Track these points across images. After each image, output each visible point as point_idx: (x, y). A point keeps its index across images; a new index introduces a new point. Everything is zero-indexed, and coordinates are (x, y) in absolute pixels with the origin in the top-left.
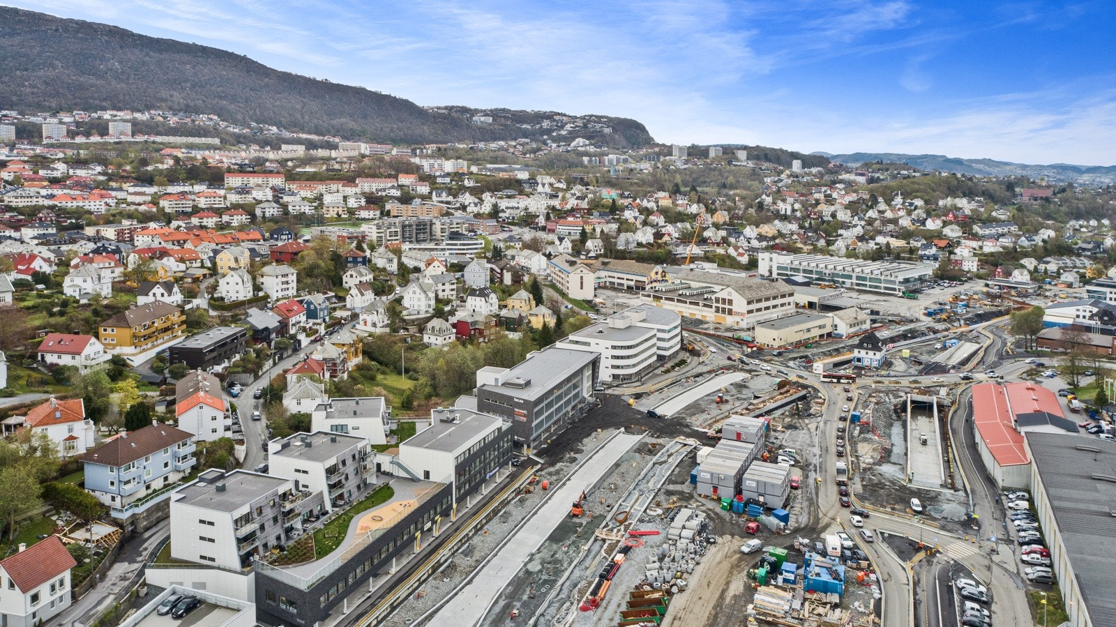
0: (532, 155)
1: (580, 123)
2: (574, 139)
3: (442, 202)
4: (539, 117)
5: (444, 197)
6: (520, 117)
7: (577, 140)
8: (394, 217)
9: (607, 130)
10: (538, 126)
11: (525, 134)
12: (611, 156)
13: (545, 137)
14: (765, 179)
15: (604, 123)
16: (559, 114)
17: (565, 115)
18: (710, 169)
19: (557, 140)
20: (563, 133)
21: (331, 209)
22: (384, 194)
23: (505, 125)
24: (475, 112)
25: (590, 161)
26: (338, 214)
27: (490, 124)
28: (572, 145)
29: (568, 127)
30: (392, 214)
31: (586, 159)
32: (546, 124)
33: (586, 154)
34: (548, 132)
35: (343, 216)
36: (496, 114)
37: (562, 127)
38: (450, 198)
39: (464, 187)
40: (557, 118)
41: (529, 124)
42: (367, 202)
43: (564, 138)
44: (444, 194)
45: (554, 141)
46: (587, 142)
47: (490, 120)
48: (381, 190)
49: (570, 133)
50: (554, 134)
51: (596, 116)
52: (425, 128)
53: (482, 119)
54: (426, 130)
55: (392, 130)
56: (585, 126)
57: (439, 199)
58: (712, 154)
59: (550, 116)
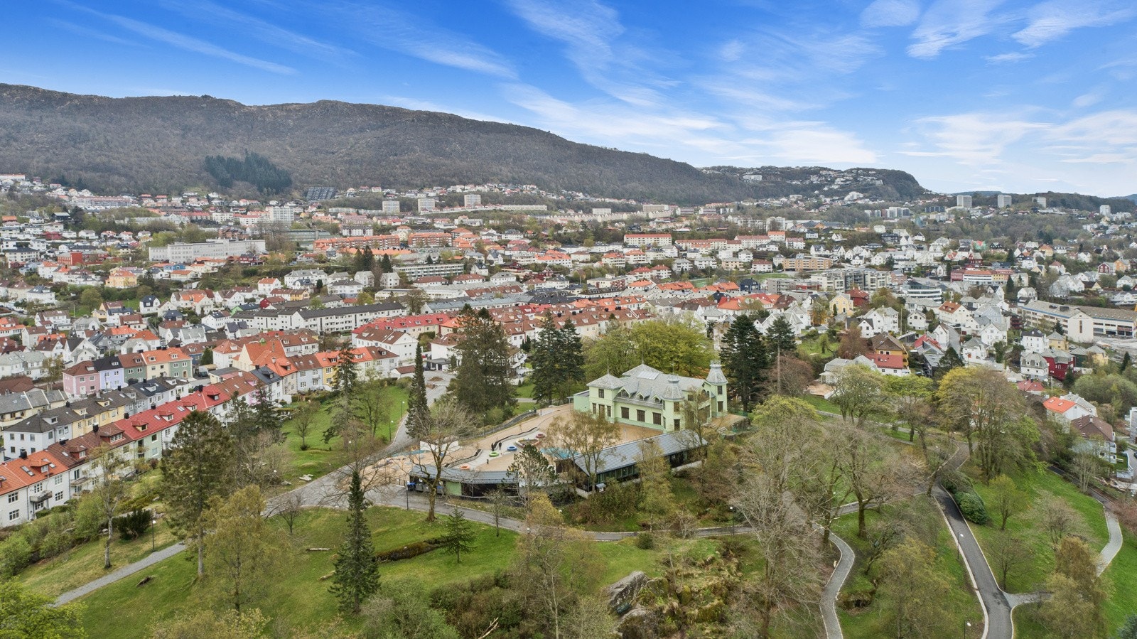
0: (817, 211)
1: (849, 177)
2: (847, 193)
3: (820, 256)
4: (806, 173)
5: (822, 251)
6: (788, 173)
7: (851, 194)
8: (787, 270)
9: (879, 183)
10: (807, 182)
11: (796, 190)
12: (891, 208)
13: (816, 192)
14: (1084, 227)
15: (873, 175)
16: (825, 169)
17: (830, 170)
18: (1018, 218)
19: (830, 194)
20: (835, 187)
21: (730, 264)
22: (764, 249)
23: (776, 182)
24: (742, 171)
25: (873, 214)
26: (736, 268)
27: (761, 182)
28: (846, 198)
29: (839, 181)
30: (785, 267)
31: (868, 212)
32: (814, 179)
33: (868, 207)
34: (819, 187)
35: (741, 270)
36: (767, 172)
37: (832, 182)
38: (827, 253)
39: (834, 241)
40: (824, 173)
41: (798, 180)
42: (754, 257)
43: (836, 193)
44: (822, 249)
45: (827, 196)
46: (861, 195)
47: (760, 178)
48: (761, 246)
49: (841, 187)
50: (826, 189)
51: (863, 169)
53: (753, 177)
55: (676, 192)
56: (855, 179)
57: (818, 253)
58: (1001, 204)
59: (817, 171)
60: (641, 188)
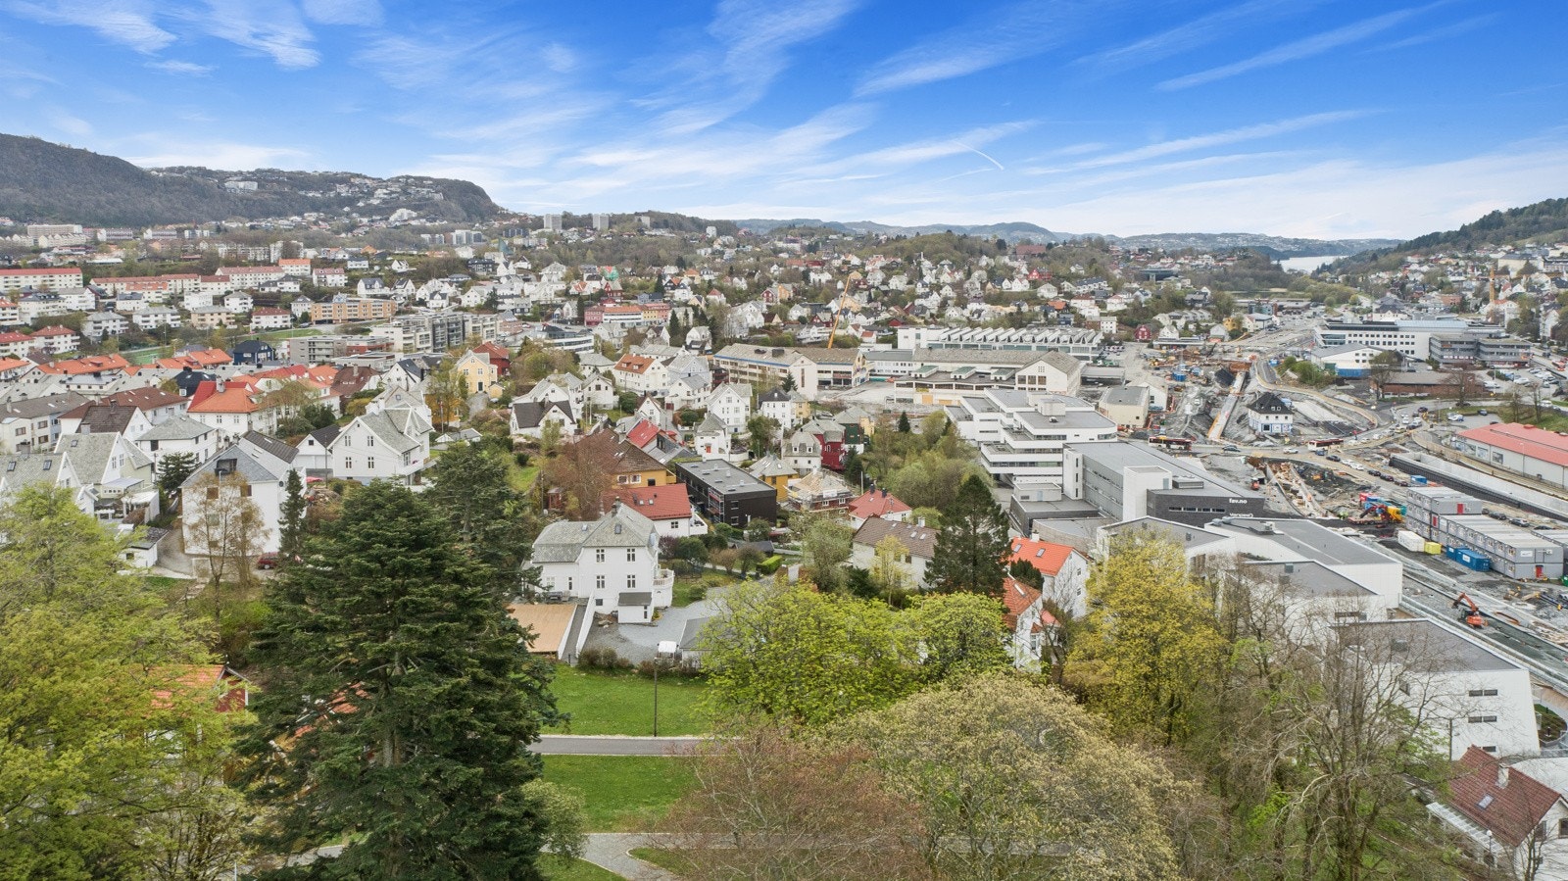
0: (350, 235)
1: (395, 188)
2: (393, 210)
3: (375, 296)
4: (328, 181)
5: (378, 289)
6: (299, 181)
7: (399, 212)
8: (319, 322)
9: (439, 197)
10: (332, 194)
11: (315, 206)
12: (458, 232)
13: (346, 209)
14: (698, 251)
15: (429, 186)
16: (358, 176)
17: (365, 177)
18: (624, 242)
19: (369, 211)
20: (375, 202)
21: (208, 317)
22: (274, 290)
23: (282, 194)
24: (223, 176)
25: (433, 240)
26: (220, 324)
27: (256, 193)
28: (392, 218)
29: (380, 193)
30: (314, 319)
31: (426, 237)
32: (343, 190)
33: (425, 230)
34: (350, 201)
35: (230, 327)
36: (262, 177)
37: (371, 194)
38: (386, 291)
39: (395, 273)
40: (357, 181)
41: (316, 190)
42: (255, 303)
43: (376, 210)
44: (377, 285)
45: (362, 215)
46: (414, 214)
47: (254, 186)
48: (268, 284)
49: (384, 201)
50: (361, 204)
51: (415, 178)
52: (155, 200)
53: (242, 185)
54: (156, 203)
55: (98, 205)
56: (405, 192)
57: (371, 292)
58: (597, 224)
59: (345, 179)
60: (23, 198)
